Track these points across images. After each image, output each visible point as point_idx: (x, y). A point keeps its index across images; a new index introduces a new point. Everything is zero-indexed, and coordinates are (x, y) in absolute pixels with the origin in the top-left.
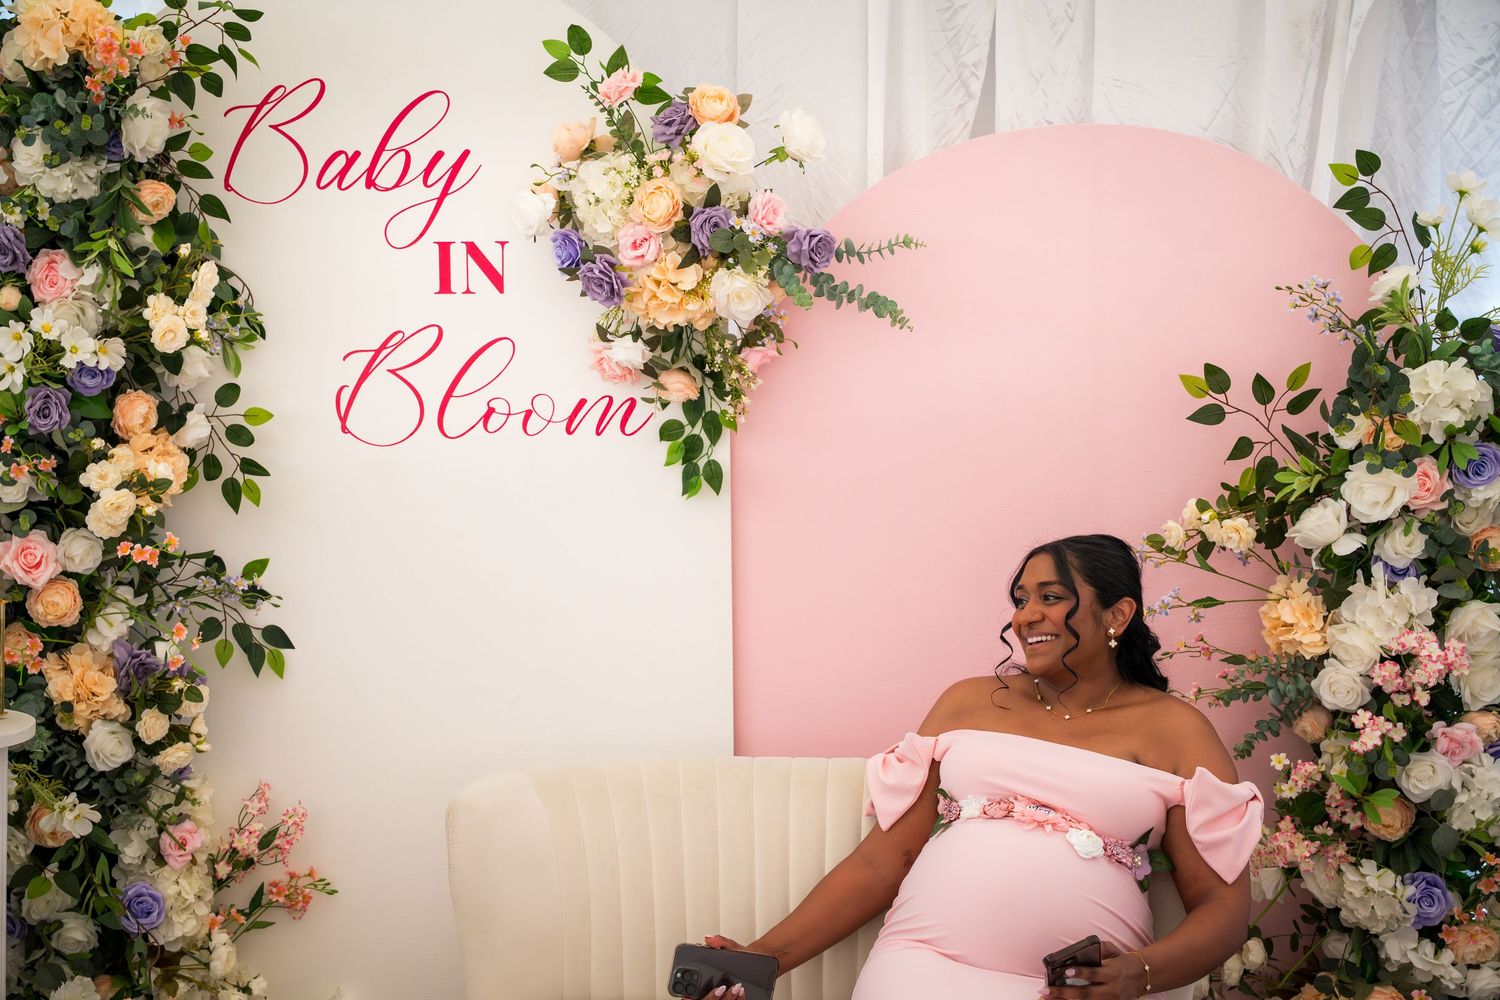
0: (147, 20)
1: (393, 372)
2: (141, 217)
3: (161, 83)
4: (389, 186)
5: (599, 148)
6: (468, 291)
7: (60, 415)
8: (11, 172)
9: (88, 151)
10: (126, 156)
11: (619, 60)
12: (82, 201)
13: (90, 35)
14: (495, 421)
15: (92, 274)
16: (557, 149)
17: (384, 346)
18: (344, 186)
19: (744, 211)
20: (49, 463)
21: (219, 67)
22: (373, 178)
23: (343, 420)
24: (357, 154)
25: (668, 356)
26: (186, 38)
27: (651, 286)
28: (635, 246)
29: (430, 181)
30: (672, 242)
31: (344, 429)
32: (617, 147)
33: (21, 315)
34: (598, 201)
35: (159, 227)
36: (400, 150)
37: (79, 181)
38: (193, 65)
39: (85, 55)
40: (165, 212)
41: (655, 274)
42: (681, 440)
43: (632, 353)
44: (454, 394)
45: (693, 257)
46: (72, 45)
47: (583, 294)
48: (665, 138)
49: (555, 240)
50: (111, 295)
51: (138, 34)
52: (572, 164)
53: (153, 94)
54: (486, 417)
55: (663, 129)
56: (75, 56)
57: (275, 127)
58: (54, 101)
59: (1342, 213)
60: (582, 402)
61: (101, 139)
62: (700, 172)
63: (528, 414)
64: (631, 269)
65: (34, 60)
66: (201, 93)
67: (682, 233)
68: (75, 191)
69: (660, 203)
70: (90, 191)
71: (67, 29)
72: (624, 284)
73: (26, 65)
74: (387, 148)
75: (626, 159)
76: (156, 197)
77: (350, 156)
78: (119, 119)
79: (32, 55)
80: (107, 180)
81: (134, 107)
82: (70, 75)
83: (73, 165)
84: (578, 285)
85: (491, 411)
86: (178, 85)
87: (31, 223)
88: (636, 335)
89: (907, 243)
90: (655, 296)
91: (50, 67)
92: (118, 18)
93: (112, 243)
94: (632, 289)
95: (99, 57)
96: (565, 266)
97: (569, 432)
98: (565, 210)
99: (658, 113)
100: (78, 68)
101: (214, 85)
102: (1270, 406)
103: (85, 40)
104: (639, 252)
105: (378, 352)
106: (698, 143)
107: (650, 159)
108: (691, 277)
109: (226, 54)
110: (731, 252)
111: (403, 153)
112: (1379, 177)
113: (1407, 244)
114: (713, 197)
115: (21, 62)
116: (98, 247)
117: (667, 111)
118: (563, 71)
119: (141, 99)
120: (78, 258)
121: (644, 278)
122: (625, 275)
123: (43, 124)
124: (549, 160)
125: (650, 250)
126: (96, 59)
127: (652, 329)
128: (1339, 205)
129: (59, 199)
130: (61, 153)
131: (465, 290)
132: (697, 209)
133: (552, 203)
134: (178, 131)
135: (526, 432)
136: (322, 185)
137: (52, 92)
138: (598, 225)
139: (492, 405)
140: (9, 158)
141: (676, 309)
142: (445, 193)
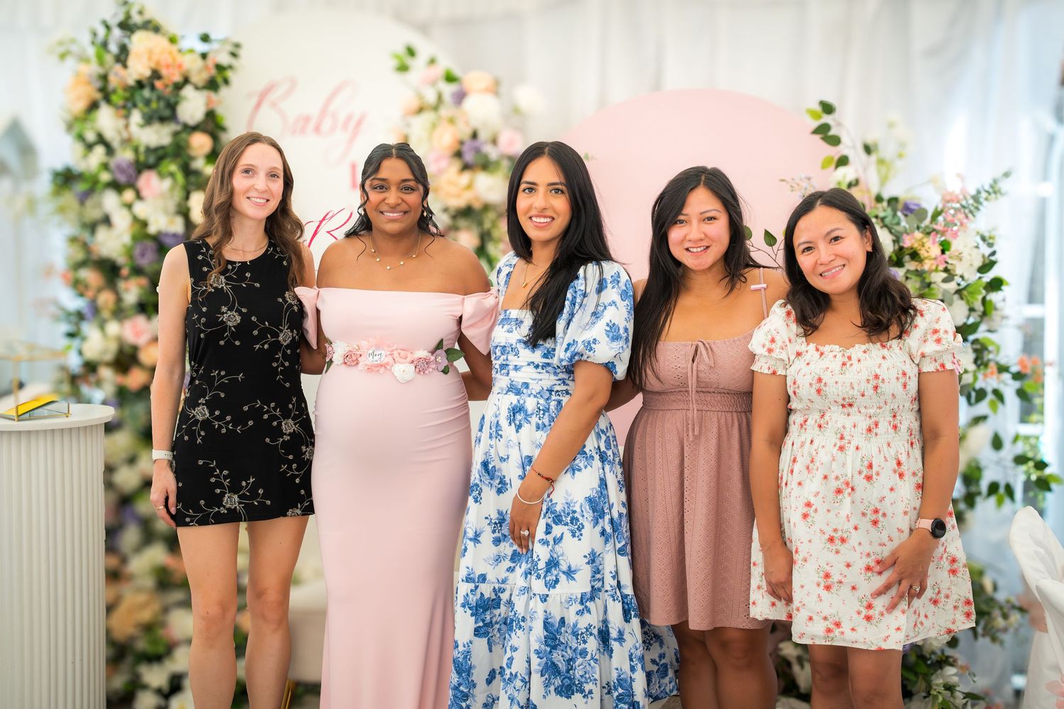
0: (192, 51)
1: (328, 232)
3: (202, 84)
4: (328, 133)
8: (129, 132)
9: (162, 120)
10: (182, 121)
11: (433, 61)
12: (162, 148)
15: (167, 183)
16: (401, 110)
17: (324, 219)
19: (494, 142)
20: (144, 281)
21: (229, 74)
24: (310, 117)
25: (462, 223)
28: (437, 162)
30: (454, 160)
33: (129, 206)
34: (420, 138)
36: (333, 114)
37: (160, 136)
38: (217, 73)
39: (159, 70)
40: (207, 150)
45: (466, 167)
46: (153, 65)
50: (178, 195)
52: (409, 117)
53: (197, 88)
56: (154, 70)
57: (273, 105)
58: (143, 94)
59: (817, 137)
61: (167, 113)
62: (467, 123)
65: (138, 74)
66: (221, 86)
67: (458, 154)
68: (158, 141)
69: (447, 138)
70: (167, 141)
71: (150, 59)
73: (135, 77)
76: (200, 143)
78: (176, 103)
80: (176, 134)
81: (184, 97)
83: (156, 127)
86: (212, 85)
87: (136, 159)
91: (144, 77)
92: (180, 51)
95: (167, 71)
102: (775, 247)
103: (158, 63)
104: (438, 166)
105: (321, 222)
106: (470, 104)
107: (443, 115)
108: (465, 178)
110: (486, 165)
112: (836, 115)
113: (857, 156)
114: (475, 135)
118: (403, 68)
119: (188, 91)
120: (160, 175)
121: (443, 179)
124: (398, 116)
125: (444, 164)
126: (164, 72)
128: (816, 132)
129: (152, 145)
130: (149, 120)
132: (466, 141)
134: (210, 109)
137: (144, 90)
140: (127, 126)
141: (458, 196)
142: (355, 136)
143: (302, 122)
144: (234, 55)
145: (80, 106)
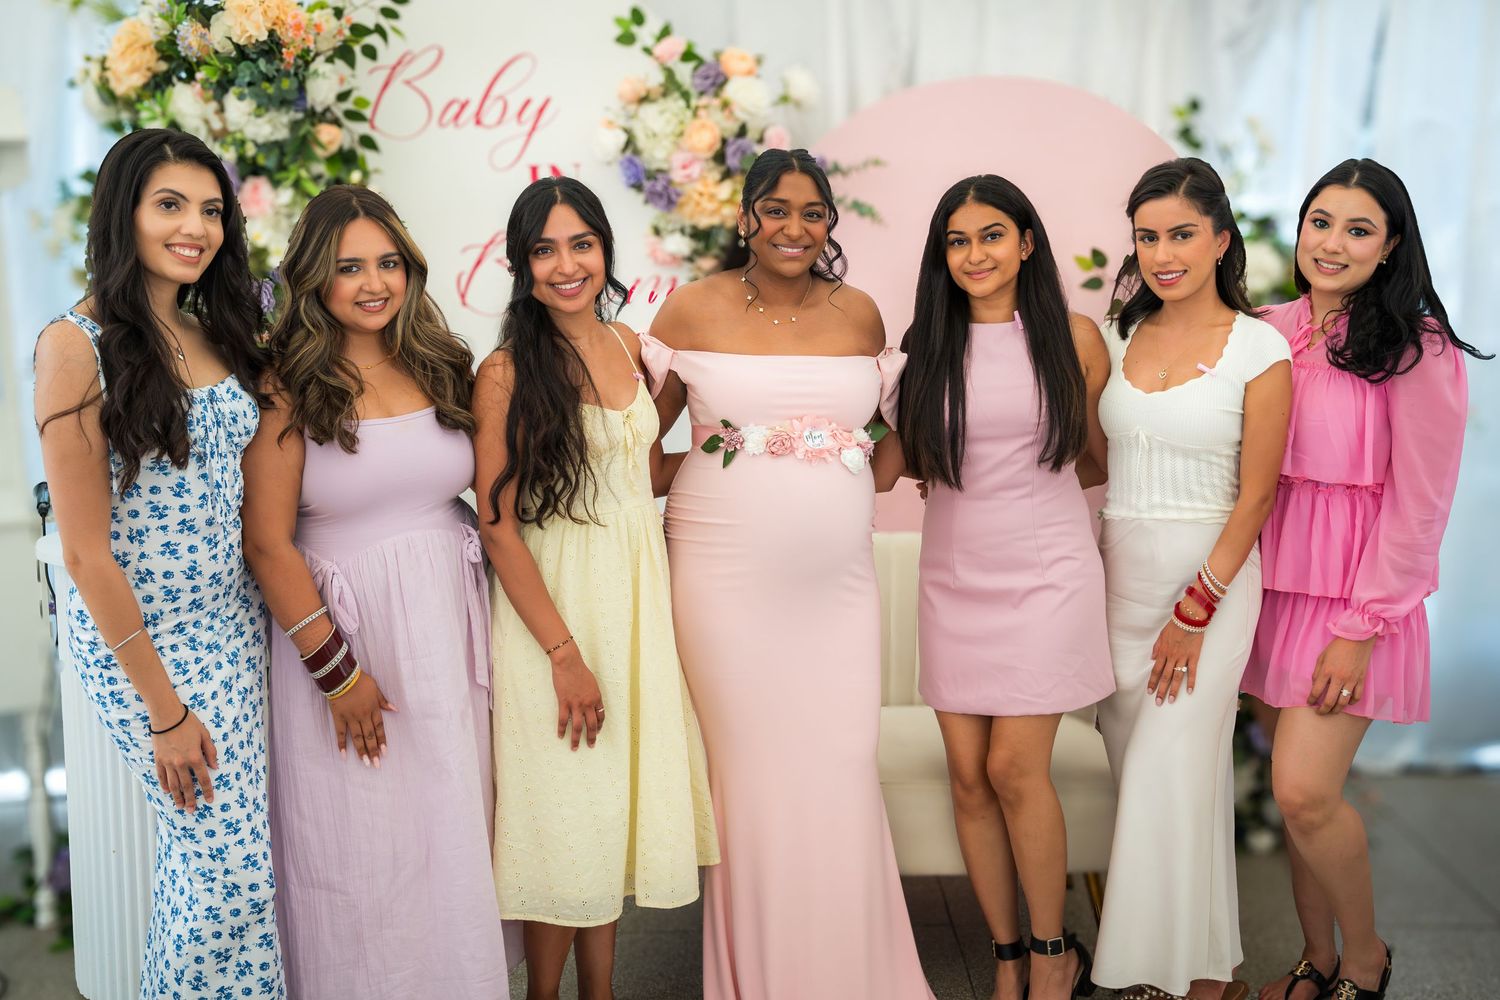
1: (499, 261)
2: (319, 152)
3: (330, 53)
4: (492, 125)
5: (652, 96)
7: (269, 301)
8: (223, 121)
9: (283, 103)
10: (309, 105)
11: (665, 32)
12: (278, 145)
13: (283, 17)
15: (286, 195)
16: (621, 97)
17: (491, 242)
18: (459, 124)
19: (761, 141)
21: (373, 40)
22: (481, 118)
23: (463, 296)
24: (467, 102)
25: (702, 247)
26: (348, 21)
27: (696, 197)
28: (685, 167)
29: (522, 122)
30: (712, 164)
31: (464, 304)
32: (665, 95)
34: (655, 135)
35: (331, 160)
36: (501, 97)
37: (275, 127)
38: (353, 38)
39: (278, 32)
40: (333, 148)
41: (699, 187)
43: (681, 245)
45: (725, 175)
46: (269, 25)
47: (647, 202)
48: (701, 89)
49: (621, 163)
51: (317, 15)
52: (633, 108)
53: (327, 61)
55: (698, 81)
56: (271, 33)
57: (408, 83)
58: (258, 67)
60: (638, 282)
61: (294, 95)
62: (733, 115)
64: (681, 184)
65: (241, 38)
66: (360, 58)
68: (272, 134)
69: (705, 135)
70: (283, 134)
71: (265, 13)
72: (678, 195)
73: (235, 40)
74: (489, 97)
75: (675, 103)
76: (328, 136)
77: (462, 103)
78: (305, 79)
79: (239, 33)
80: (295, 125)
81: (315, 72)
82: (266, 48)
83: (272, 114)
84: (640, 197)
86: (344, 53)
87: (241, 159)
88: (682, 231)
89: (877, 163)
90: (698, 204)
91: (253, 41)
93: (303, 173)
94: (681, 200)
95: (290, 34)
96: (632, 181)
98: (630, 143)
99: (696, 69)
100: (272, 42)
101: (370, 53)
103: (278, 21)
104: (687, 172)
105: (486, 247)
106: (731, 91)
107: (694, 102)
108: (726, 190)
109: (380, 30)
111: (501, 101)
114: (742, 132)
115: (230, 39)
116: (292, 176)
117: (702, 69)
118: (627, 39)
119: (319, 65)
120: (276, 184)
121: (692, 190)
122: (679, 189)
123: (250, 84)
124: (616, 105)
125: (695, 170)
126: (286, 35)
127: (694, 228)
129: (260, 140)
130: (265, 104)
132: (731, 139)
133: (623, 138)
134: (345, 88)
137: (254, 61)
138: (656, 154)
140: (221, 110)
141: (714, 213)
142: (534, 129)
143: (455, 109)
144: (388, 13)
145: (138, 80)
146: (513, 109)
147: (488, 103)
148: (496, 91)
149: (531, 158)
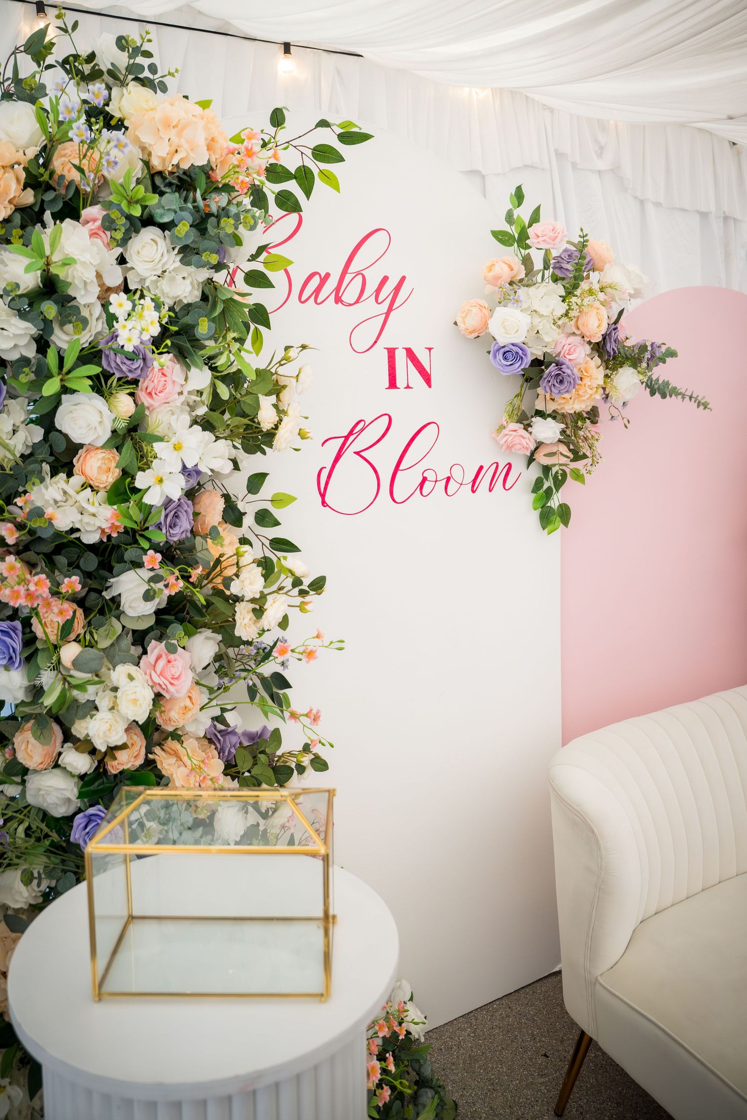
1: (358, 453)
4: (352, 303)
6: (408, 387)
8: (126, 272)
14: (428, 486)
15: (197, 376)
17: (351, 433)
18: (319, 301)
22: (340, 295)
23: (323, 496)
24: (328, 275)
28: (571, 351)
29: (380, 300)
31: (324, 503)
36: (359, 273)
42: (541, 491)
44: (402, 467)
54: (422, 485)
60: (481, 468)
63: (448, 479)
65: (164, 159)
70: (194, 296)
74: (348, 272)
77: (322, 277)
79: (162, 154)
85: (425, 479)
97: (473, 491)
100: (185, 173)
101: (288, 202)
104: (572, 356)
105: (346, 438)
109: (304, 174)
111: (360, 276)
125: (581, 354)
131: (406, 386)
135: (446, 493)
136: (303, 300)
139: (425, 475)
142: (390, 309)
143: (316, 281)
146: (371, 288)
147: (348, 277)
148: (353, 268)
149: (387, 341)
